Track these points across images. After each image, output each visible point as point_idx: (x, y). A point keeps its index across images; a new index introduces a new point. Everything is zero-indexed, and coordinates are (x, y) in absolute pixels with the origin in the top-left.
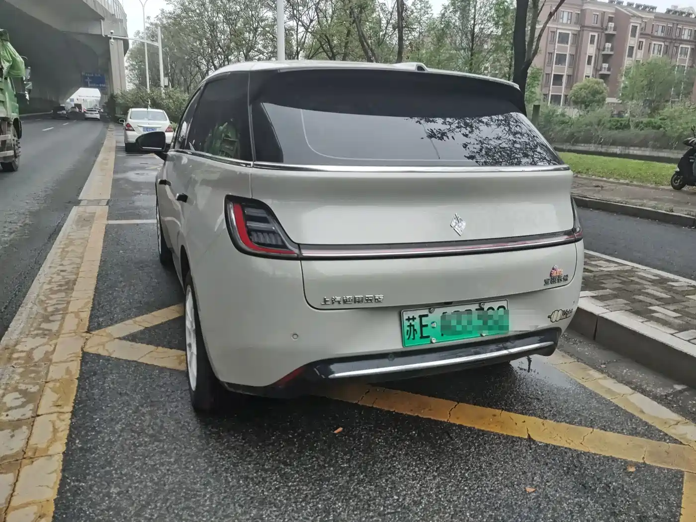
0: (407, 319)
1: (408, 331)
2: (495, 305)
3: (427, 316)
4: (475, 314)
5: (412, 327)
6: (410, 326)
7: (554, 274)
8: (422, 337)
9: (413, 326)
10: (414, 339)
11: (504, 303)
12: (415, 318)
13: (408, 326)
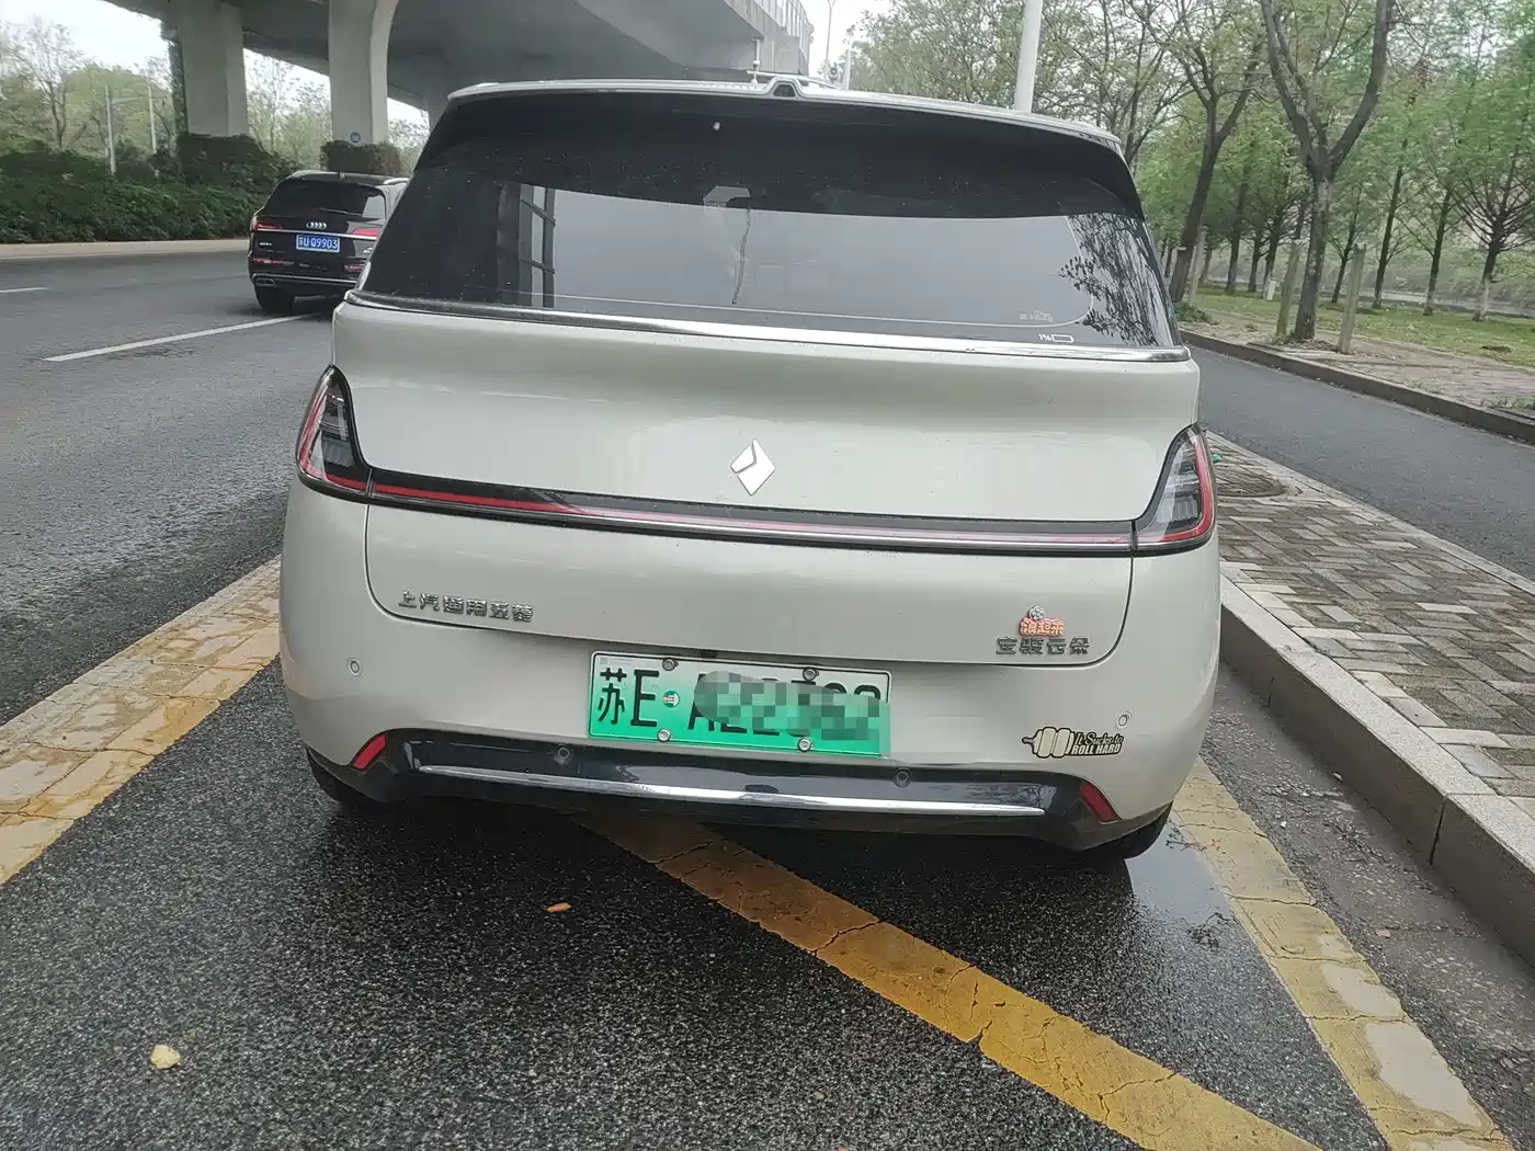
0: (602, 674)
1: (602, 700)
2: (850, 680)
3: (656, 674)
4: (793, 694)
5: (614, 695)
6: (610, 690)
7: (1032, 629)
8: (636, 722)
9: (617, 691)
10: (615, 722)
11: (878, 680)
12: (625, 676)
13: (604, 690)
